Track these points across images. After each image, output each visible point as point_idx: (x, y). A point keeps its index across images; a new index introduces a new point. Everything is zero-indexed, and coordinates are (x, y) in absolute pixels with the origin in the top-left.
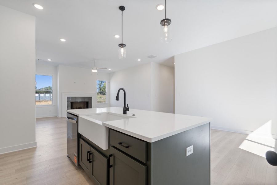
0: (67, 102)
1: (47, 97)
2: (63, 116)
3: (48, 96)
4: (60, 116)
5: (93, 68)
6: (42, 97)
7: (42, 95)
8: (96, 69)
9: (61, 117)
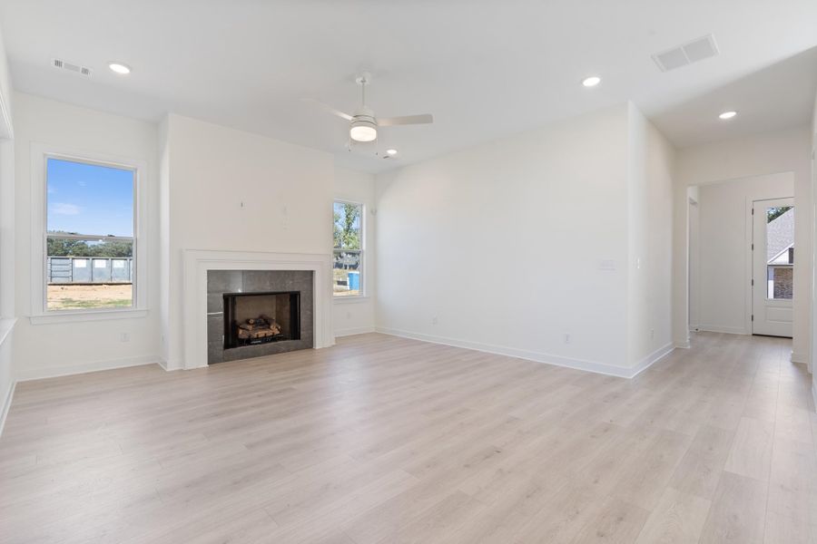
0: (208, 292)
1: (118, 269)
2: (190, 365)
3: (123, 266)
4: (172, 366)
5: (359, 120)
6: (101, 272)
7: (100, 264)
8: (372, 123)
9: (181, 370)
